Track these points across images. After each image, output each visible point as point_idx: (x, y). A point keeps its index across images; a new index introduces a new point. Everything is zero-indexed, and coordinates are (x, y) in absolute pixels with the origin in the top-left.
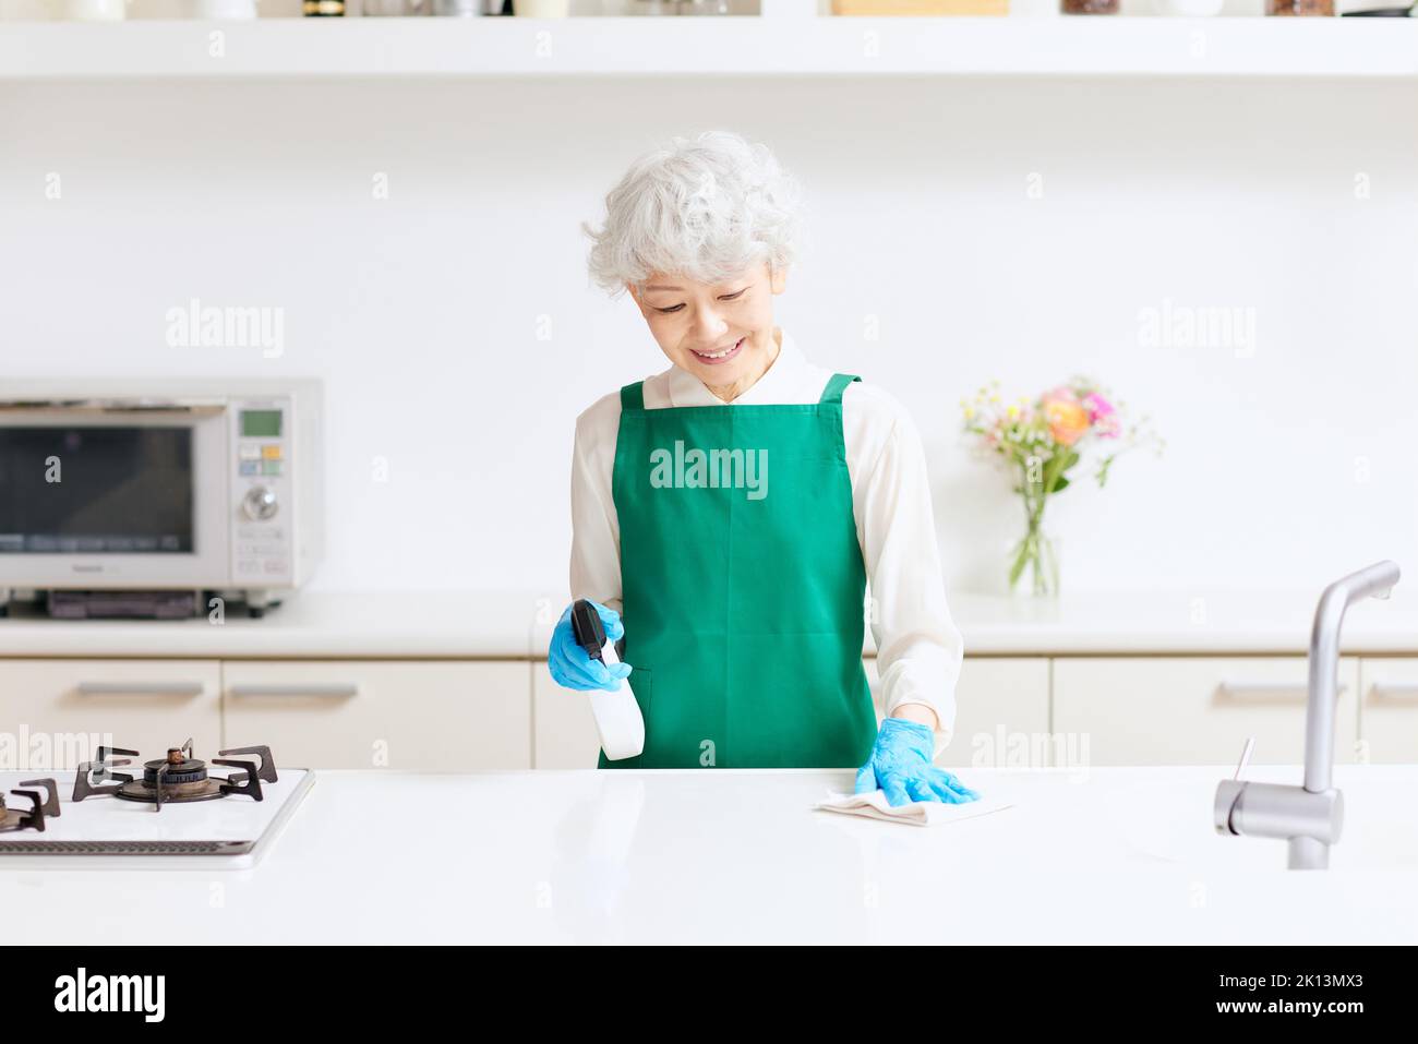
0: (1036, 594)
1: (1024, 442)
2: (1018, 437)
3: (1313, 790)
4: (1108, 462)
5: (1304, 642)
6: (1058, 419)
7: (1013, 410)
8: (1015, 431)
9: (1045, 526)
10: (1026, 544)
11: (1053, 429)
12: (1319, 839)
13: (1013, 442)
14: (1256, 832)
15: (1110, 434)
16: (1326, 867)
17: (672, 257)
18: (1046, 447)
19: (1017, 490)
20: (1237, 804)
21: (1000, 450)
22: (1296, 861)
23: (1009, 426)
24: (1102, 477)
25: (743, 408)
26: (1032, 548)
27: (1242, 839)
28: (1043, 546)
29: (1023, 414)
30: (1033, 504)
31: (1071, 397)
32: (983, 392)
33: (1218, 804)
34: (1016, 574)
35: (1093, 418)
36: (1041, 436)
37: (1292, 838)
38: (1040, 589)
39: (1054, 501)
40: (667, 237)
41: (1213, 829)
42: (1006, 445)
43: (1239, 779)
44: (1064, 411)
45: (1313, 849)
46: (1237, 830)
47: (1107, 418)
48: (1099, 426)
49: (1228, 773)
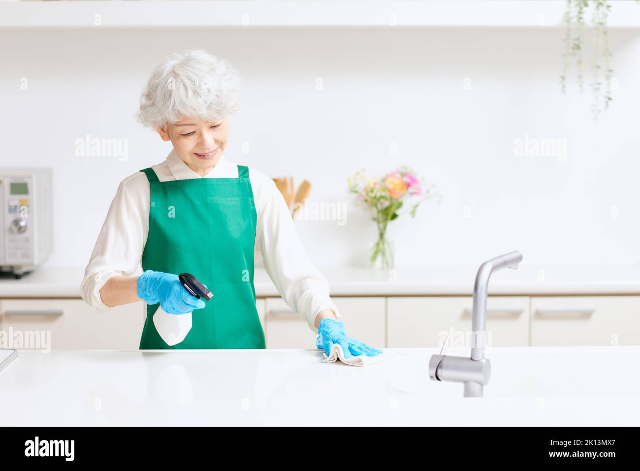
0: (383, 268)
1: (375, 197)
2: (372, 195)
3: (476, 359)
4: (416, 206)
5: (471, 290)
6: (391, 186)
7: (371, 182)
8: (372, 192)
9: (388, 235)
10: (378, 245)
11: (390, 191)
12: (478, 383)
13: (371, 197)
14: (448, 379)
15: (415, 193)
16: (482, 396)
17: (195, 110)
18: (386, 199)
19: (374, 219)
20: (439, 366)
21: (366, 201)
22: (468, 393)
23: (369, 190)
24: (413, 213)
25: (210, 180)
26: (381, 246)
27: (442, 382)
28: (386, 245)
29: (375, 184)
30: (382, 226)
31: (398, 176)
32: (358, 174)
33: (431, 366)
34: (374, 258)
35: (408, 185)
36: (383, 194)
37: (465, 382)
38: (385, 265)
39: (391, 225)
40: (191, 100)
41: (429, 378)
42: (368, 198)
43: (442, 354)
44: (394, 183)
45: (475, 387)
46: (440, 378)
47: (416, 186)
48: (411, 190)
49: (437, 351)
